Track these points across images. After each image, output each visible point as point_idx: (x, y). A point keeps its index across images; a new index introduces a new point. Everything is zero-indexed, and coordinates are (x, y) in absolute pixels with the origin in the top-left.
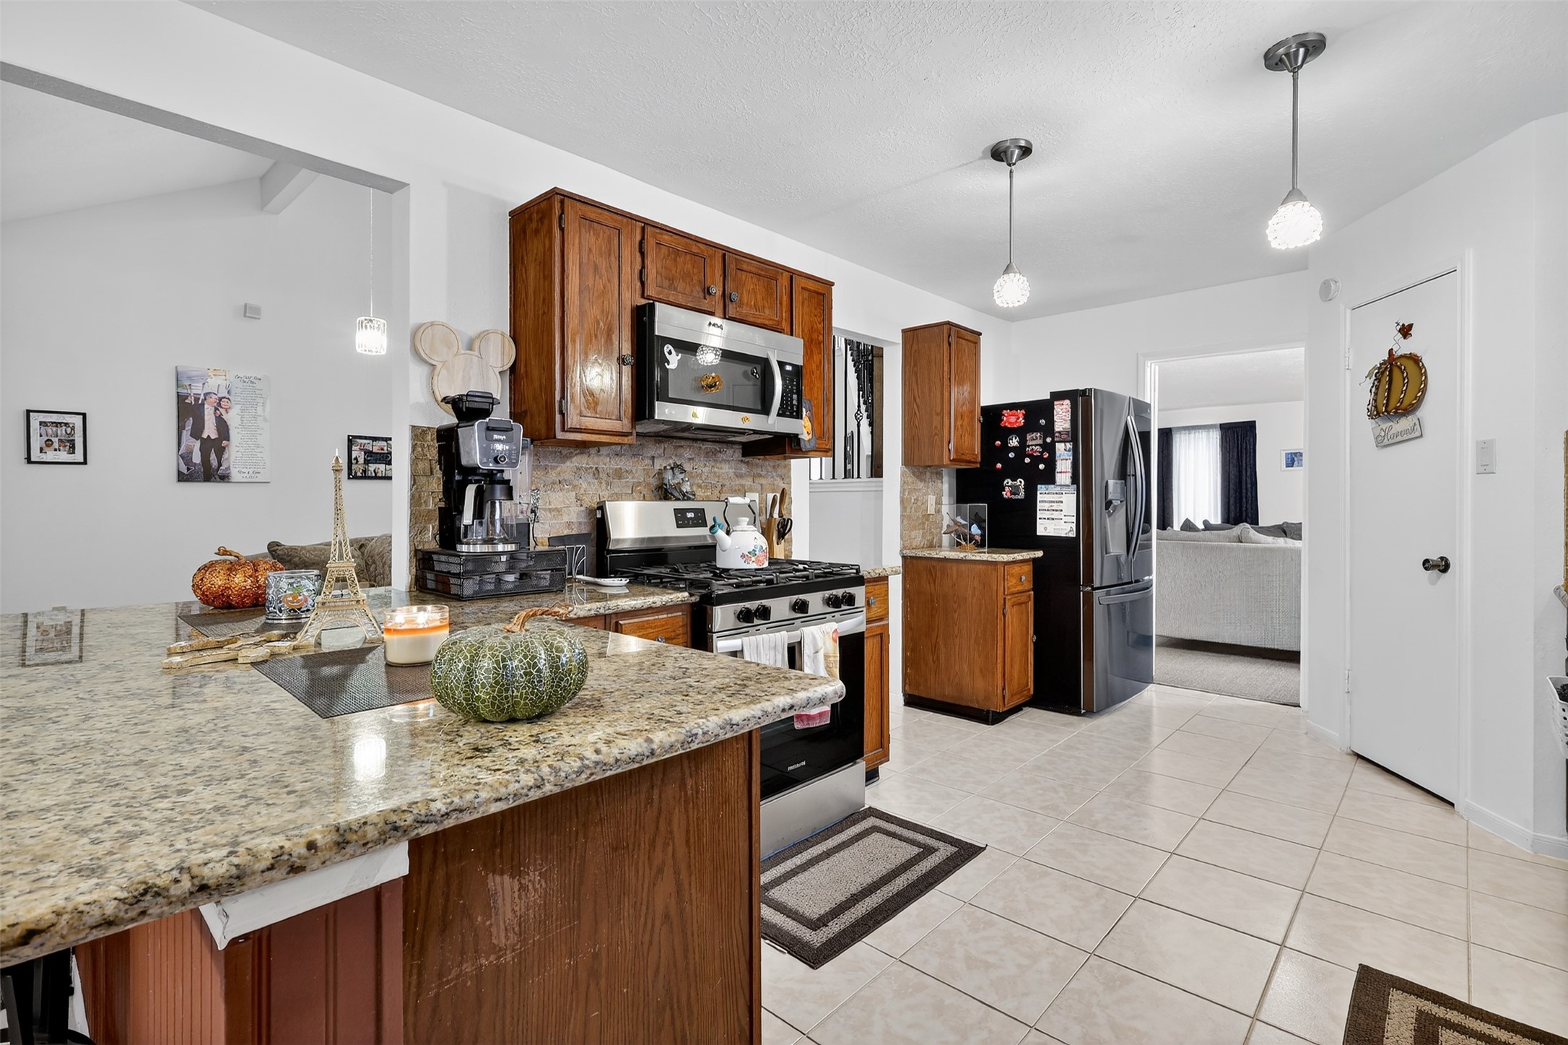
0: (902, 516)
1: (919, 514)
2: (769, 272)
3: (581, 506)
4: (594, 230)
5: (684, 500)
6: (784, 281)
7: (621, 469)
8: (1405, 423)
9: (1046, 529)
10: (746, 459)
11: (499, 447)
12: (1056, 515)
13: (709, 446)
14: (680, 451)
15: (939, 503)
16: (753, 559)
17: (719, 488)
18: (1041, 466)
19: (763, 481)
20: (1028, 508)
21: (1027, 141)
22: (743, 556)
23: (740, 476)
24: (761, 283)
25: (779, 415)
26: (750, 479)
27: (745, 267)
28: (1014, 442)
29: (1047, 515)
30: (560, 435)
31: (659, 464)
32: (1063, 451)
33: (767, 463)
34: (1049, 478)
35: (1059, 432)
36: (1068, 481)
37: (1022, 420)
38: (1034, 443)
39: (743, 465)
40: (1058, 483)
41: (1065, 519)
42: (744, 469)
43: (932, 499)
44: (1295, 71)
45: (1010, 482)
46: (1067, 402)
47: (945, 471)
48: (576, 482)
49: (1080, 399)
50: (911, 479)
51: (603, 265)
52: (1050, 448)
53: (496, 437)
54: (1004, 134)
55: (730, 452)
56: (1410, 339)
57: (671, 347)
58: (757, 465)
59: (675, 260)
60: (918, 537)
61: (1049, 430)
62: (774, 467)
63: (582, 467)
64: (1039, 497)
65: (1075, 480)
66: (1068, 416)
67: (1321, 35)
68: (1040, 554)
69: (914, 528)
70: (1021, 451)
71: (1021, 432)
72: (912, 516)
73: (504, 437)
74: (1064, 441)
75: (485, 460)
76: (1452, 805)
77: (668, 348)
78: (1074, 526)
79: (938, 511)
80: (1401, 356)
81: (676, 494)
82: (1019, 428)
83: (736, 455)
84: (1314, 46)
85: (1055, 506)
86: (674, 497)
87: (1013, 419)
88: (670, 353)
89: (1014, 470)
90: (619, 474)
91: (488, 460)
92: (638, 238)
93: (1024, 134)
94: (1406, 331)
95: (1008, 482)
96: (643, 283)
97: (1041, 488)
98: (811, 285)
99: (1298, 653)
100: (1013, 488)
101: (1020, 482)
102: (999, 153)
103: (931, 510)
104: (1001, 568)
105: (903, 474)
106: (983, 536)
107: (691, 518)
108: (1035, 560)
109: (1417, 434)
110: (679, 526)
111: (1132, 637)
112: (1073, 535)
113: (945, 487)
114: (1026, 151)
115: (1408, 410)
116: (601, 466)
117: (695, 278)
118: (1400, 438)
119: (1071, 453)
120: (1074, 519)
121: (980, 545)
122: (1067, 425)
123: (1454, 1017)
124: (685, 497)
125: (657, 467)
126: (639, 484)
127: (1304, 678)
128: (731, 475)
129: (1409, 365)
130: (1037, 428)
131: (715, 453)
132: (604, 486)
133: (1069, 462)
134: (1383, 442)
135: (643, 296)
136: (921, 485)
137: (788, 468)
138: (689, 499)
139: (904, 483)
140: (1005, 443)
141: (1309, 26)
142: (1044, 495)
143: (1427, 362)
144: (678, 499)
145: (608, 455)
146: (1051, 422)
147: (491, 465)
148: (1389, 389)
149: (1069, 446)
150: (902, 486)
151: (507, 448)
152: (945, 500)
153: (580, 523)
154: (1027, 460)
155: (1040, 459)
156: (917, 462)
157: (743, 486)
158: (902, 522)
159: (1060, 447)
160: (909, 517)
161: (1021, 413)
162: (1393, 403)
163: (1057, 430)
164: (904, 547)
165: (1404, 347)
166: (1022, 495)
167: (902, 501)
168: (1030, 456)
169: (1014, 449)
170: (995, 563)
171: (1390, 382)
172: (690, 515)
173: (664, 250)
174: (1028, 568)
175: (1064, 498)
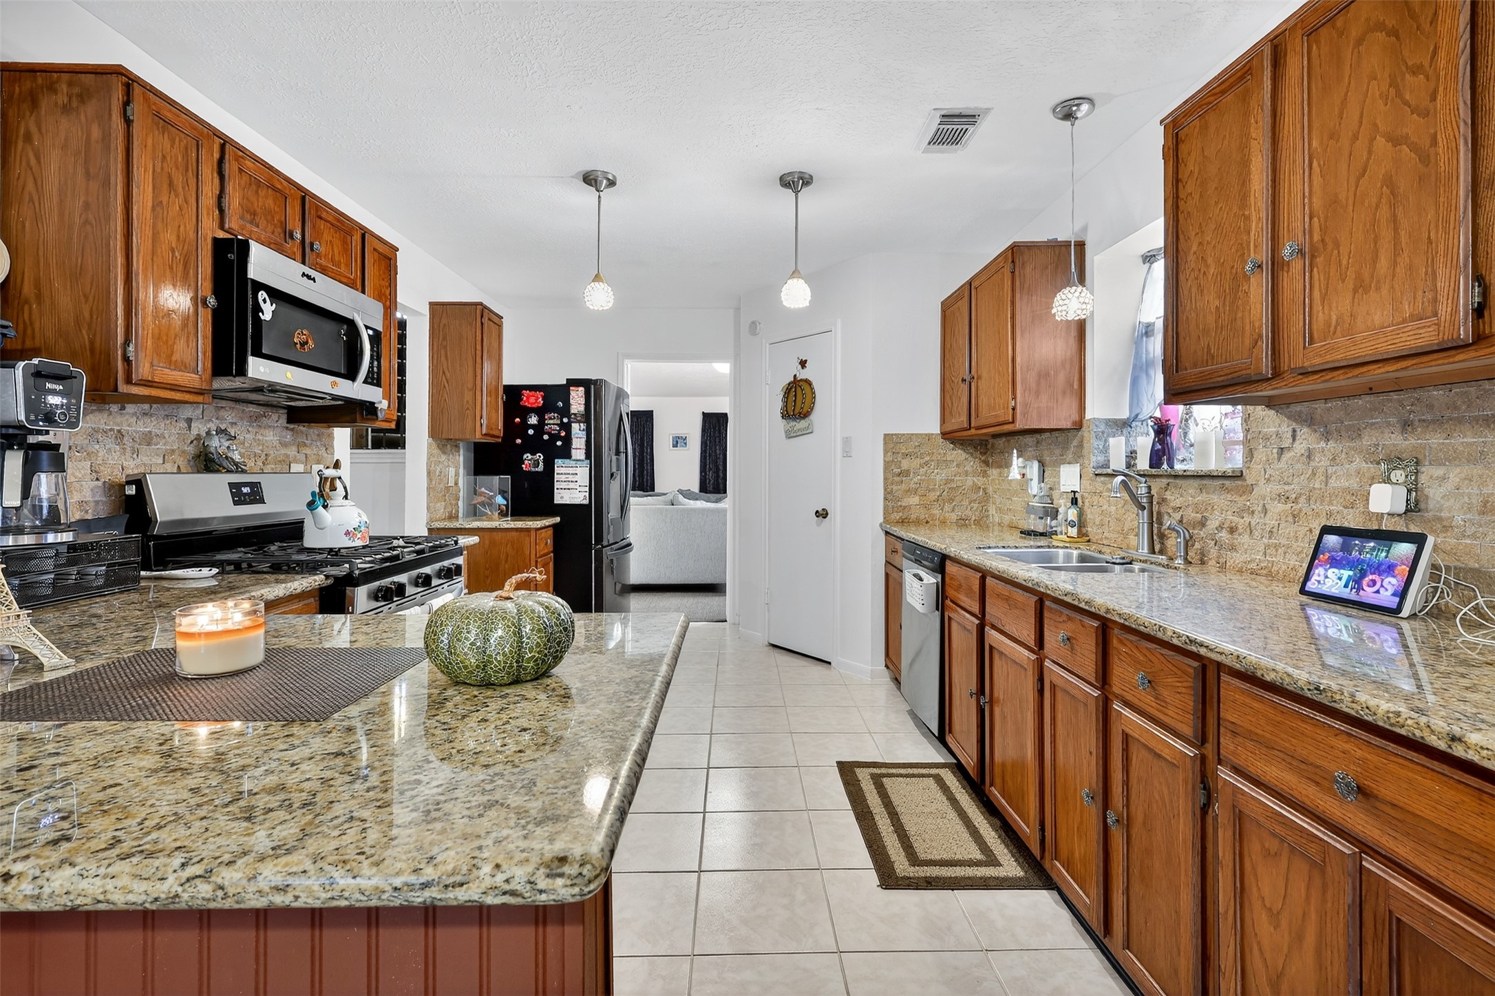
0: (429, 489)
1: (442, 486)
2: (344, 226)
3: (97, 479)
4: (169, 132)
5: (237, 472)
6: (357, 238)
7: (150, 432)
8: (802, 424)
9: (562, 498)
10: (292, 426)
11: (54, 400)
12: (571, 485)
13: (252, 409)
14: (222, 413)
15: (457, 474)
16: (359, 536)
17: (263, 457)
18: (559, 443)
19: (308, 451)
20: (547, 480)
21: (614, 176)
22: (347, 533)
23: (284, 445)
24: (337, 235)
25: (365, 382)
26: (294, 448)
27: (324, 215)
28: (533, 420)
29: (563, 485)
30: (123, 388)
31: (199, 428)
32: (578, 430)
33: (314, 430)
34: (566, 453)
35: (575, 414)
36: (583, 457)
37: (541, 401)
38: (552, 422)
39: (290, 433)
40: (573, 458)
41: (579, 489)
42: (289, 437)
43: (452, 471)
44: (797, 192)
45: (530, 457)
46: (582, 389)
47: (461, 444)
48: (90, 449)
49: (591, 387)
50: (436, 451)
51: (178, 180)
52: (567, 428)
53: (48, 385)
54: (599, 165)
55: (275, 417)
56: (805, 370)
57: (265, 295)
58: (302, 432)
59: (257, 192)
60: (441, 509)
61: (565, 411)
62: (318, 435)
63: (99, 428)
64: (557, 470)
65: (588, 456)
66: (583, 401)
67: (811, 177)
68: (558, 519)
69: (438, 501)
70: (539, 428)
71: (540, 412)
72: (437, 489)
73: (61, 388)
74: (579, 422)
75: (33, 417)
76: (830, 663)
77: (262, 295)
78: (587, 494)
79: (456, 484)
80: (801, 380)
81: (226, 463)
82: (538, 407)
83: (280, 422)
84: (806, 180)
85: (571, 478)
86: (224, 468)
87: (532, 400)
88: (264, 301)
89: (534, 445)
90: (148, 439)
91: (36, 417)
92: (216, 156)
93: (612, 170)
94: (803, 364)
95: (528, 456)
96: (221, 211)
97: (558, 462)
98: (381, 248)
99: (724, 585)
100: (532, 462)
101: (540, 456)
102: (589, 179)
103: (451, 483)
104: (533, 533)
105: (429, 446)
106: (507, 506)
107: (246, 494)
108: (554, 526)
109: (808, 432)
110: (236, 503)
111: (619, 587)
112: (586, 502)
113: (461, 458)
114: (612, 183)
115: (805, 415)
116: (125, 428)
117: (277, 218)
118: (800, 433)
119: (584, 433)
120: (587, 489)
121: (503, 514)
122: (582, 408)
123: (884, 771)
124: (238, 468)
125: (194, 432)
126: (173, 451)
127: (729, 602)
128: (276, 443)
129: (805, 386)
130: (555, 409)
131: (257, 418)
132: (128, 454)
133: (584, 440)
134: (790, 435)
135: (222, 227)
136: (443, 457)
137: (331, 436)
138: (243, 472)
139: (430, 455)
140: (524, 420)
141: (807, 169)
142: (561, 467)
143: (815, 385)
144: (229, 471)
145: (135, 414)
146: (567, 405)
147: (41, 423)
148: (795, 401)
149: (583, 426)
150: (428, 459)
151: (65, 401)
152: (461, 471)
153: (97, 502)
154: (546, 437)
155: (558, 437)
156: (441, 436)
157: (288, 456)
158: (429, 494)
159: (575, 426)
160: (434, 489)
161: (540, 394)
162: (796, 411)
163: (572, 411)
164: (431, 520)
165: (803, 375)
166: (541, 468)
167: (429, 473)
168: (549, 434)
169: (532, 426)
170: (528, 530)
171: (795, 396)
172: (246, 490)
173: (245, 178)
174: (550, 532)
175: (578, 470)
